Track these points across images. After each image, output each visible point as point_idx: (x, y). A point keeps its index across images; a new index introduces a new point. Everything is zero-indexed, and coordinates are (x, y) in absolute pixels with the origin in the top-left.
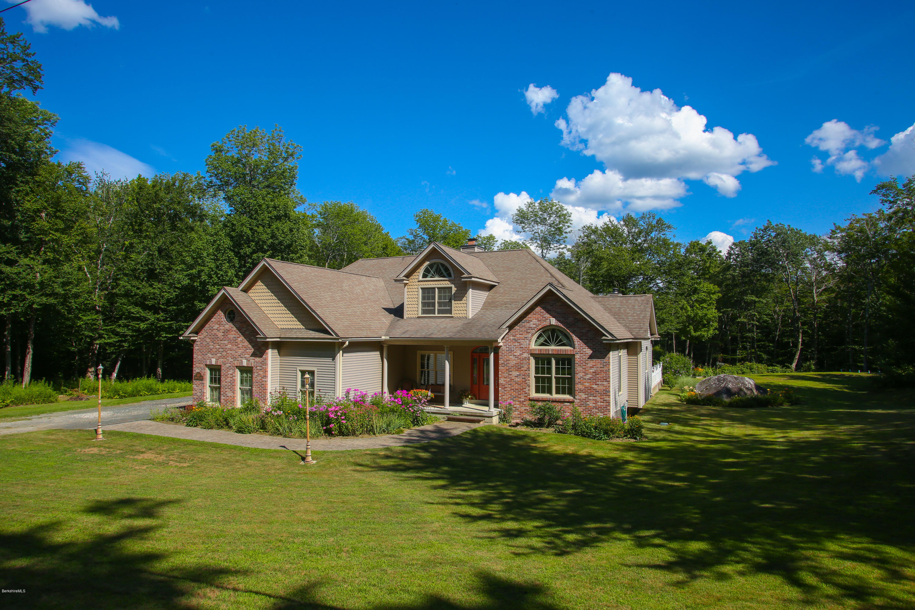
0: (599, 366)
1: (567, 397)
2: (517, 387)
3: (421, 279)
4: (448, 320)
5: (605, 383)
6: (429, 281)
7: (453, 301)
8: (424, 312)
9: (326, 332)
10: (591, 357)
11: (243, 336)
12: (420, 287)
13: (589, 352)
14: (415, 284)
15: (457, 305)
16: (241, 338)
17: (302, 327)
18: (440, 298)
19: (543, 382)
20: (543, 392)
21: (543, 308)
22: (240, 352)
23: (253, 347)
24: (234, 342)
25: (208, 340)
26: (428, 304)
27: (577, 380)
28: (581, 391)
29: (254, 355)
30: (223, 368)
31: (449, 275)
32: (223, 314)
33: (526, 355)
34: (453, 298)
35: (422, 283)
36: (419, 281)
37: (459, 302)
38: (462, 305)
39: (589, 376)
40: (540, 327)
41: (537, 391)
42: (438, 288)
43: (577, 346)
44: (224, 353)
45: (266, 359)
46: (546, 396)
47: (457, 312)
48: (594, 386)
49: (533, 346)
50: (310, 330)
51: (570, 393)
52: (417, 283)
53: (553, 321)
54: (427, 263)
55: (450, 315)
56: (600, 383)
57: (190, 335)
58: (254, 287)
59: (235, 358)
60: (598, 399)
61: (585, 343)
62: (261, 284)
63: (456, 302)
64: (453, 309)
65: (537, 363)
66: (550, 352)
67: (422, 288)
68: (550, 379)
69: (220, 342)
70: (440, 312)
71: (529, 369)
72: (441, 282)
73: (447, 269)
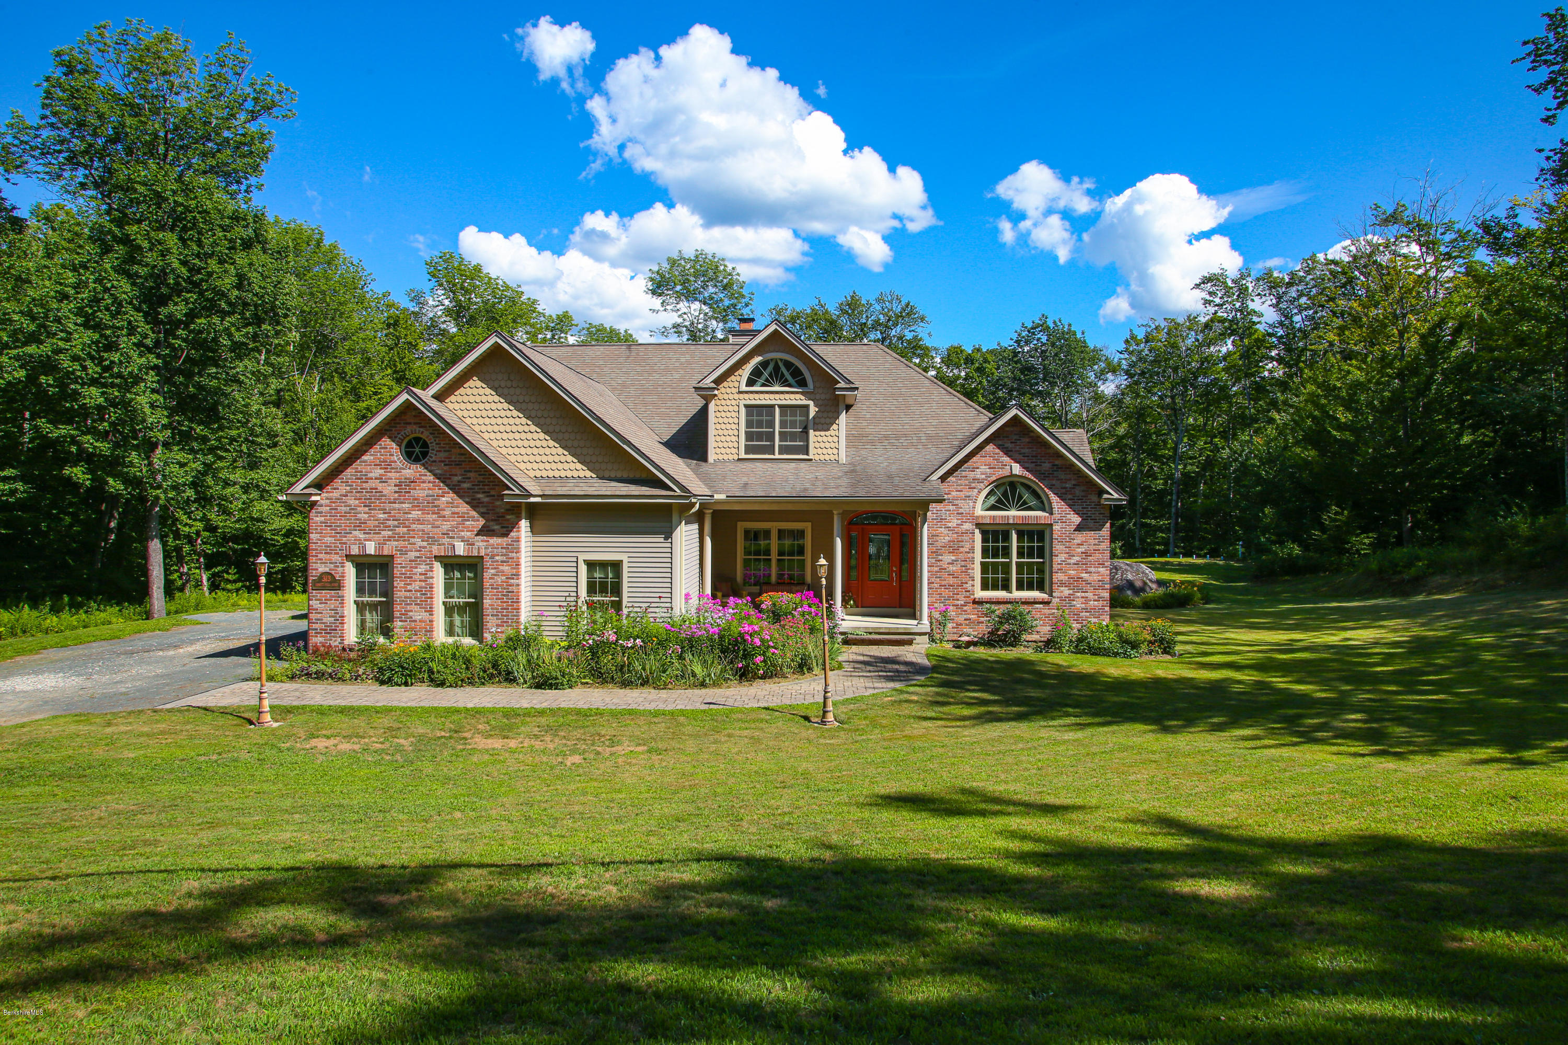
0: (1092, 542)
1: (1035, 594)
2: (951, 581)
3: (744, 388)
4: (802, 465)
5: (1101, 569)
6: (757, 392)
7: (811, 432)
8: (748, 450)
9: (657, 483)
10: (1079, 528)
11: (455, 492)
12: (742, 403)
13: (1077, 520)
14: (731, 396)
15: (820, 439)
16: (450, 497)
17: (589, 474)
18: (783, 424)
19: (995, 572)
20: (995, 587)
21: (999, 447)
22: (446, 526)
23: (482, 515)
24: (431, 506)
25: (353, 502)
26: (759, 436)
27: (1055, 567)
28: (1062, 584)
29: (485, 531)
30: (398, 560)
31: (802, 383)
32: (394, 445)
33: (968, 526)
34: (811, 424)
35: (746, 396)
36: (740, 392)
37: (823, 433)
38: (830, 439)
39: (1076, 559)
40: (994, 478)
41: (985, 587)
42: (780, 406)
43: (1055, 510)
44: (403, 530)
45: (518, 540)
46: (1001, 594)
47: (820, 451)
48: (1083, 575)
49: (979, 512)
50: (610, 479)
51: (1041, 588)
52: (736, 396)
53: (1017, 469)
54: (758, 359)
55: (805, 457)
56: (1093, 569)
57: (306, 491)
58: (462, 391)
59: (432, 540)
60: (1090, 595)
61: (1070, 506)
62: (479, 384)
63: (818, 433)
64: (811, 445)
65: (985, 540)
66: (1011, 521)
67: (746, 406)
68: (1007, 566)
69: (388, 507)
70: (783, 450)
71: (972, 549)
72: (787, 396)
73: (796, 373)
